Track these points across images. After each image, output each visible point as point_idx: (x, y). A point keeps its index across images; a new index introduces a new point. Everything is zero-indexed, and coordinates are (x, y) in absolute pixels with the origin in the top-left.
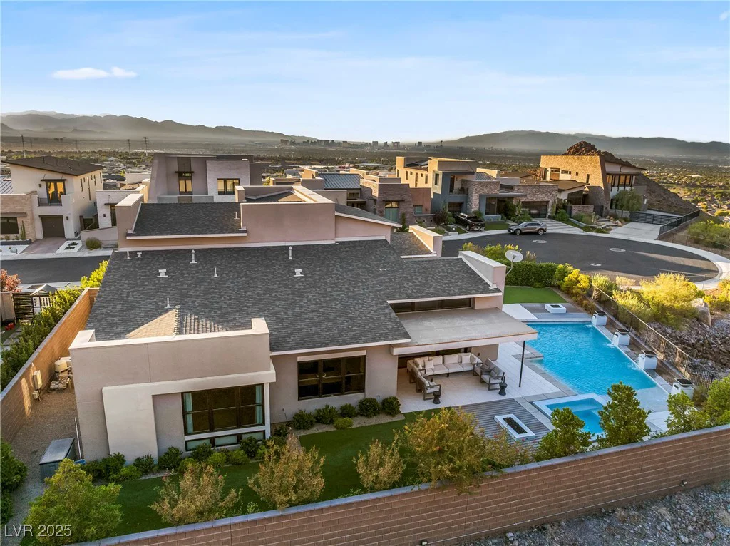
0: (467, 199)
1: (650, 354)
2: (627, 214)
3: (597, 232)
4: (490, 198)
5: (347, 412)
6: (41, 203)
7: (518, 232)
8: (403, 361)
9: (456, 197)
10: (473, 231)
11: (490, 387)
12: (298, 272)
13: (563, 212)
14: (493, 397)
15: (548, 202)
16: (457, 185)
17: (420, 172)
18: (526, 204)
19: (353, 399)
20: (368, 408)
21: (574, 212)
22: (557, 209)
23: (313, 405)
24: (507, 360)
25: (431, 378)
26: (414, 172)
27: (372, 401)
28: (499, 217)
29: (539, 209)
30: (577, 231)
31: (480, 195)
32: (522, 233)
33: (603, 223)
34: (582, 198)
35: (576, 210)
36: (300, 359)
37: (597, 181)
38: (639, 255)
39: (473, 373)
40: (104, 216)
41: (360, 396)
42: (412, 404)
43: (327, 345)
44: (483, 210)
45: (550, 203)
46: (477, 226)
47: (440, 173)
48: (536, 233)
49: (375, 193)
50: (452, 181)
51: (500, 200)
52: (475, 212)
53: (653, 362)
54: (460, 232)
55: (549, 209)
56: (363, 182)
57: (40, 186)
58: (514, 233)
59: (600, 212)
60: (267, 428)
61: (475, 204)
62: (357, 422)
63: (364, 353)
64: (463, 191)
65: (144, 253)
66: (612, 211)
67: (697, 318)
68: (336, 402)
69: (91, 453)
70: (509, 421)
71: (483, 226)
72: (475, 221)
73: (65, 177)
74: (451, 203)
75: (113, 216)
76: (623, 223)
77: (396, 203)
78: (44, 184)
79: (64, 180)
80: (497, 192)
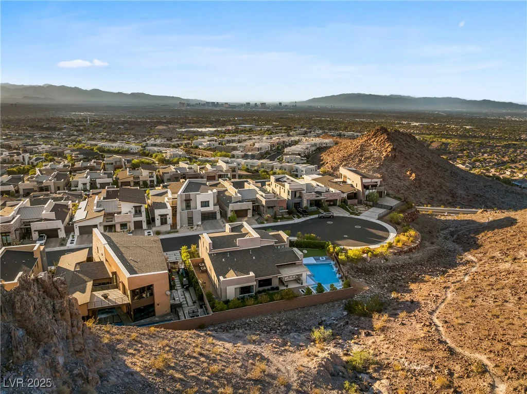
0: (302, 201)
1: (339, 274)
2: (371, 203)
3: (355, 215)
4: (311, 201)
5: (268, 290)
6: (134, 216)
8: (280, 278)
9: (297, 200)
10: (304, 217)
11: (299, 283)
12: (254, 258)
13: (344, 204)
14: (300, 285)
15: (336, 199)
16: (298, 195)
17: (281, 187)
18: (327, 201)
19: (269, 287)
20: (273, 289)
21: (349, 203)
22: (342, 202)
23: (261, 289)
24: (304, 277)
25: (286, 282)
26: (279, 186)
27: (273, 288)
28: (315, 208)
29: (333, 203)
30: (347, 215)
31: (307, 200)
32: (324, 218)
33: (361, 208)
34: (354, 196)
35: (349, 202)
36: (259, 279)
37: (359, 188)
38: (366, 230)
39: (296, 280)
40: (158, 219)
41: (271, 286)
42: (282, 288)
43: (264, 277)
44: (309, 206)
45: (338, 200)
46: (306, 215)
47: (290, 191)
48: (330, 217)
49: (264, 203)
50: (295, 192)
51: (316, 201)
52: (305, 207)
53: (340, 276)
54: (299, 217)
55: (338, 203)
56: (258, 196)
58: (321, 218)
59: (360, 203)
60: (254, 293)
61: (305, 204)
62: (271, 292)
63: (271, 278)
64: (300, 197)
65: (216, 253)
66: (365, 202)
67: (364, 260)
68: (266, 288)
69: (223, 299)
70: (302, 291)
71: (308, 215)
72: (305, 213)
73: (142, 205)
74: (295, 203)
75: (161, 219)
76: (368, 209)
77: (272, 207)
78: (133, 208)
79: (142, 206)
80: (314, 198)
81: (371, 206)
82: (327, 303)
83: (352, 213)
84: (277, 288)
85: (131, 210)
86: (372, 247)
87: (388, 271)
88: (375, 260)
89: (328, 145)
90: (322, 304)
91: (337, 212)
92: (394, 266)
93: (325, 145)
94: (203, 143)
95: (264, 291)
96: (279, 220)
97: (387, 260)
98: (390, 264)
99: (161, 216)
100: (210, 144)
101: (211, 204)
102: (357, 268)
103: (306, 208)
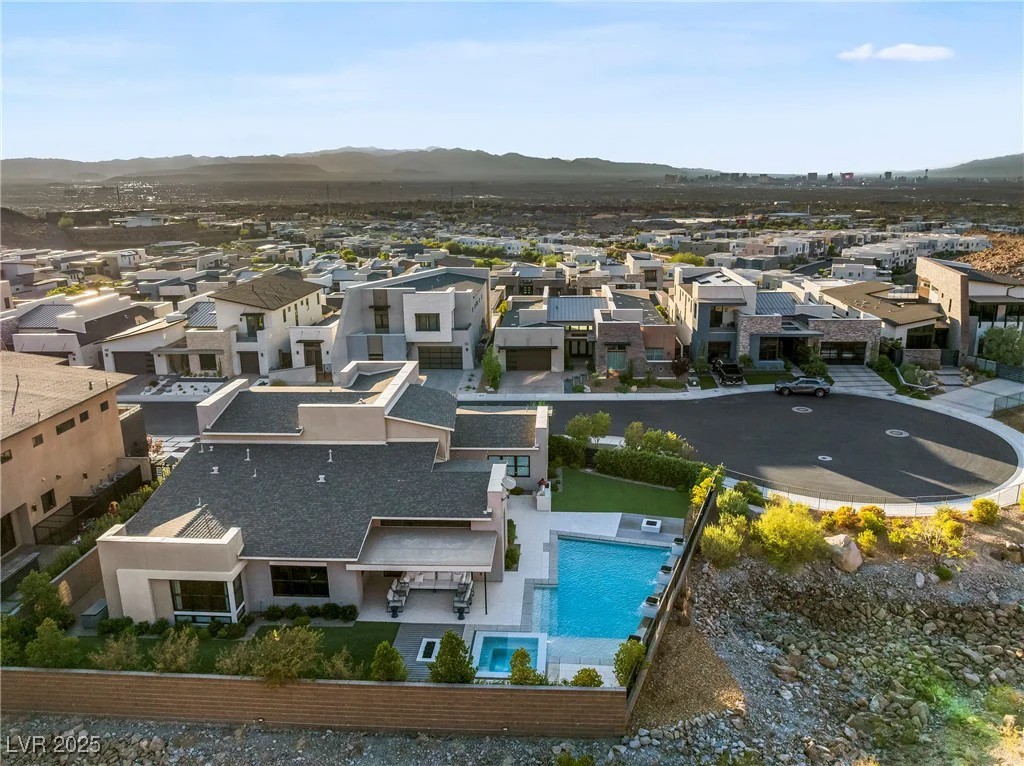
0: (736, 337)
2: (991, 365)
3: (914, 396)
4: (764, 339)
5: (312, 612)
6: (240, 338)
7: (786, 392)
9: (719, 334)
10: (726, 386)
11: (452, 610)
12: (322, 478)
13: (889, 360)
14: (450, 620)
15: (865, 343)
16: (727, 319)
18: (826, 346)
19: (319, 602)
20: (332, 611)
21: (906, 360)
22: (881, 352)
23: (285, 601)
27: (335, 606)
29: (849, 354)
31: (752, 335)
32: (791, 393)
33: (946, 377)
34: (933, 335)
35: (909, 355)
36: (271, 563)
40: (298, 353)
41: (325, 600)
43: (296, 557)
44: (756, 356)
45: (869, 345)
46: (731, 380)
47: (700, 303)
48: (813, 393)
49: (597, 332)
50: (714, 309)
51: (785, 340)
52: (740, 358)
54: (706, 383)
55: (868, 354)
57: (241, 320)
59: (952, 361)
60: (233, 615)
61: (744, 347)
62: (314, 623)
63: (325, 565)
64: (733, 325)
66: (972, 359)
68: (304, 602)
70: (430, 645)
72: (732, 372)
73: (263, 311)
74: (711, 344)
75: (307, 353)
76: (976, 380)
77: (622, 347)
78: (244, 318)
79: (263, 314)
80: (778, 330)
81: (990, 376)
82: (474, 736)
83: (902, 390)
84: (349, 613)
85: (237, 322)
86: (897, 510)
87: (930, 627)
88: (890, 568)
89: (971, 248)
90: (448, 736)
91: (850, 383)
92: (976, 609)
93: (961, 248)
94: (657, 238)
95: (293, 613)
96: (634, 388)
97: (945, 576)
98: (953, 594)
99: (307, 344)
100: (671, 240)
101: (447, 322)
102: (782, 589)
103: (747, 360)
